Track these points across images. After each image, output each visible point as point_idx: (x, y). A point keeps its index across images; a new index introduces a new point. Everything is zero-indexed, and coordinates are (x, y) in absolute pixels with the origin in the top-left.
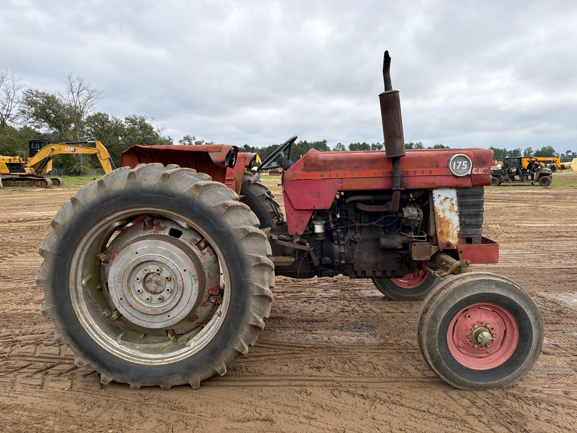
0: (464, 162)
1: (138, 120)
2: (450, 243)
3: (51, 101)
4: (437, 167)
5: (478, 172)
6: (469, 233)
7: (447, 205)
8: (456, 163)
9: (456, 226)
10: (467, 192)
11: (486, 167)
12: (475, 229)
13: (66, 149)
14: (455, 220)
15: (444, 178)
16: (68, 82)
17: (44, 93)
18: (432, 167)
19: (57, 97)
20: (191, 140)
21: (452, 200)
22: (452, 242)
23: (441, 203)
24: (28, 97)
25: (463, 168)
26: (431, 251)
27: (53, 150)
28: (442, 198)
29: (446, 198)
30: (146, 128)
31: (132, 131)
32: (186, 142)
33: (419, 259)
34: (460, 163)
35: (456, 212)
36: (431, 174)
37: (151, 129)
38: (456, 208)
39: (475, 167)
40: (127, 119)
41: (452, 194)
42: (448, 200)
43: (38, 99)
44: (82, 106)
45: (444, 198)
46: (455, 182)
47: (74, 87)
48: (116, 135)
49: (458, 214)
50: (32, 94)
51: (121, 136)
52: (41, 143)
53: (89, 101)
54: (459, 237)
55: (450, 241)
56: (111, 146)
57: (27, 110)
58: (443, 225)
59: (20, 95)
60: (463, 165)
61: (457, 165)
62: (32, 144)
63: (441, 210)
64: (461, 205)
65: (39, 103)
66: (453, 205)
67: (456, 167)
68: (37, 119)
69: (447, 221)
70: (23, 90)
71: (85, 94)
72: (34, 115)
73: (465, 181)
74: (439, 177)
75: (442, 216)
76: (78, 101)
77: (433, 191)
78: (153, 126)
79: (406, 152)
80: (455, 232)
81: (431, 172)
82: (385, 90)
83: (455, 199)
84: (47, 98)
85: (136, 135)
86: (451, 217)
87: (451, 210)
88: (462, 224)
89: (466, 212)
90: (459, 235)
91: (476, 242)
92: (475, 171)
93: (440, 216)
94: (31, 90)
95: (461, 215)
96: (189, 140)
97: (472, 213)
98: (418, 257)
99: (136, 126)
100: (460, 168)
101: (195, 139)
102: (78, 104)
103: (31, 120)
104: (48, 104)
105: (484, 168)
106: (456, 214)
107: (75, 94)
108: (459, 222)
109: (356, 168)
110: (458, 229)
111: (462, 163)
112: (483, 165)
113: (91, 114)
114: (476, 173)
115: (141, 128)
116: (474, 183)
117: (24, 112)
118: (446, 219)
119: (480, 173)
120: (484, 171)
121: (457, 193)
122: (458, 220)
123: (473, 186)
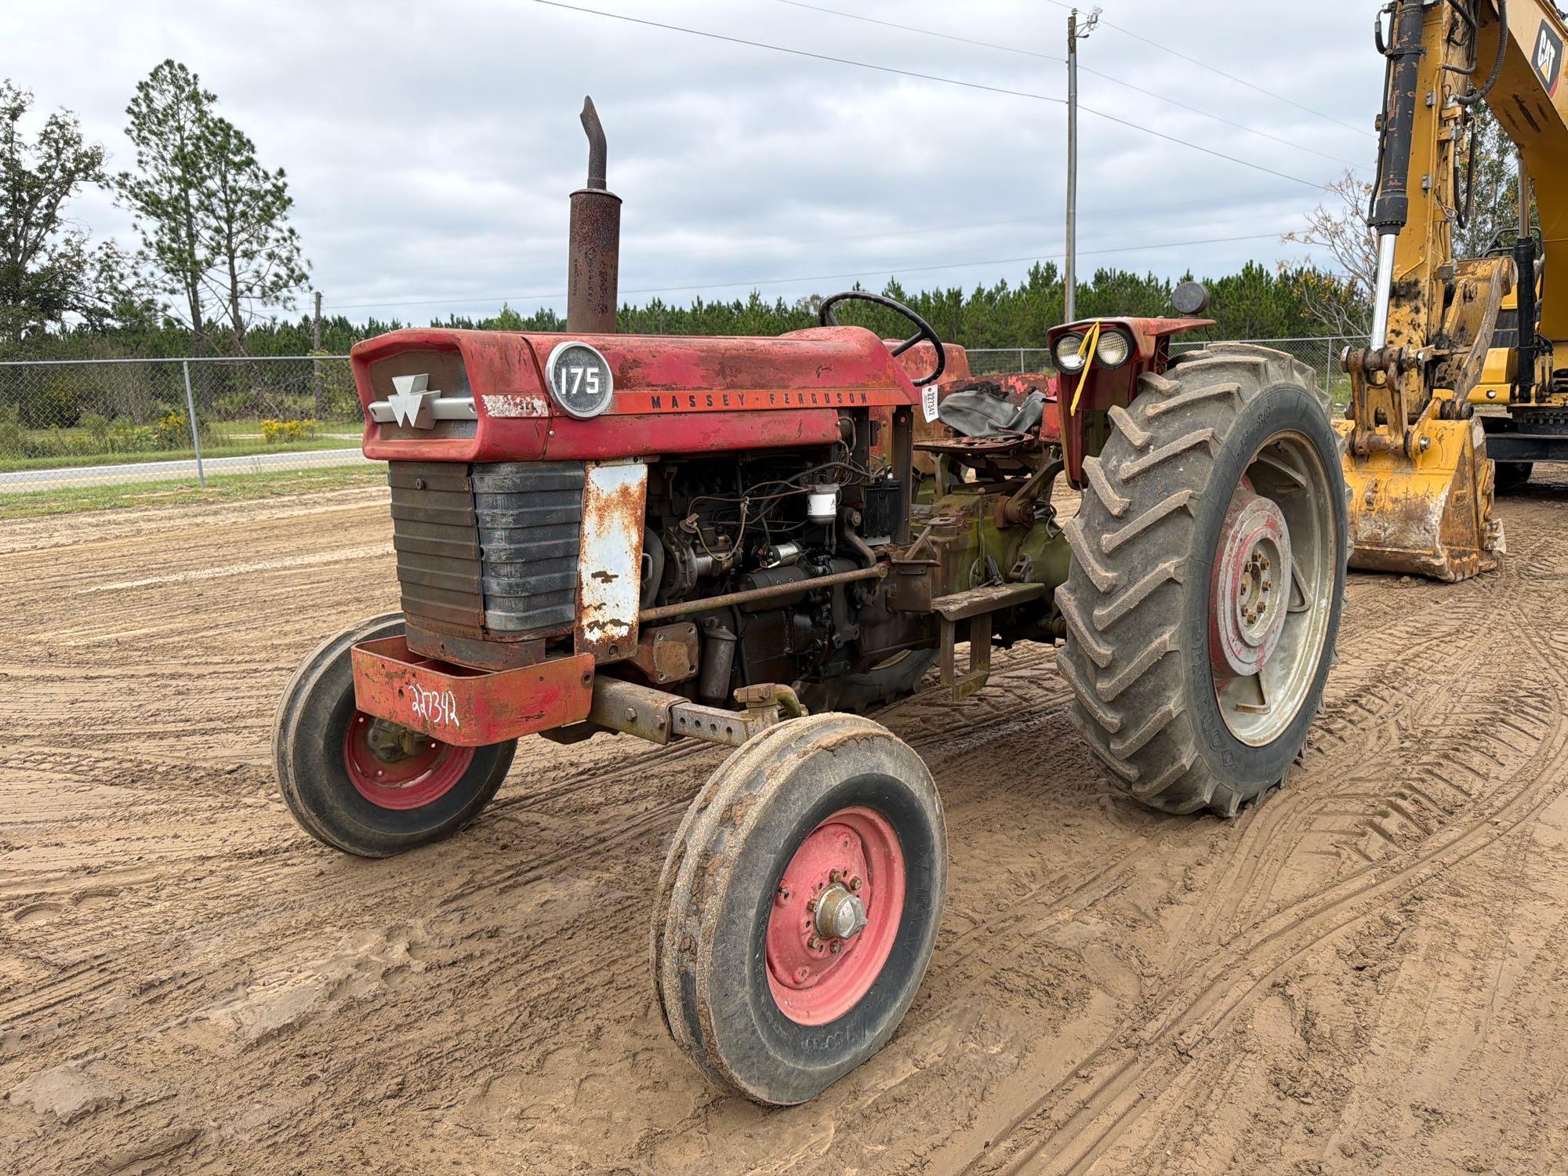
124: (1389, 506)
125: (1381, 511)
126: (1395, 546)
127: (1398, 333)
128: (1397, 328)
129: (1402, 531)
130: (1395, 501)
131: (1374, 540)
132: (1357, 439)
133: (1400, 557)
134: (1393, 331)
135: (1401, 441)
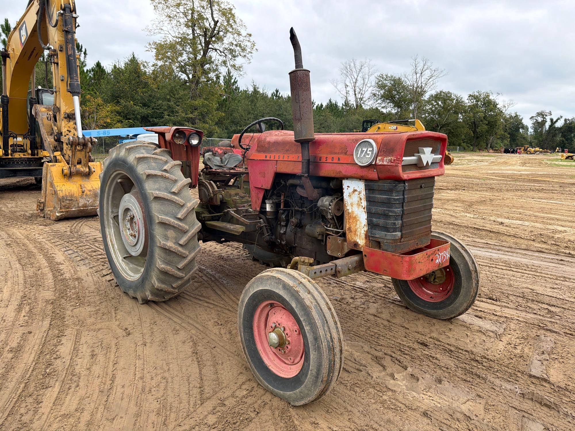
0: (369, 149)
1: (482, 96)
2: (358, 243)
3: (397, 83)
4: (346, 154)
5: (383, 161)
6: (376, 236)
7: (355, 198)
8: (362, 149)
9: (363, 225)
10: (375, 186)
11: (393, 156)
12: (383, 233)
13: (390, 128)
14: (362, 217)
15: (350, 167)
16: (414, 64)
17: (392, 76)
18: (342, 153)
19: (403, 79)
20: (546, 116)
21: (360, 193)
22: (359, 243)
23: (350, 196)
24: (379, 82)
25: (367, 156)
26: (343, 248)
27: (379, 128)
28: (351, 190)
29: (355, 191)
30: (489, 104)
31: (473, 107)
32: (539, 118)
33: (332, 255)
34: (365, 149)
35: (364, 208)
36: (339, 162)
37: (495, 105)
38: (364, 203)
39: (380, 156)
40: (470, 96)
41: (360, 186)
42: (357, 193)
43: (387, 82)
44: (424, 85)
45: (352, 190)
46: (360, 173)
47: (418, 69)
48: (456, 113)
49: (365, 210)
50: (383, 78)
51: (461, 113)
52: (371, 122)
53: (430, 80)
54: (366, 238)
55: (358, 240)
56: (449, 124)
57: (377, 93)
58: (351, 221)
59: (373, 80)
60: (368, 152)
61: (362, 151)
62: (365, 124)
63: (349, 204)
64: (369, 200)
65: (387, 86)
66: (361, 199)
67: (360, 155)
68: (384, 101)
69: (355, 218)
70: (376, 75)
71: (427, 73)
72: (382, 96)
73: (370, 172)
74: (345, 166)
75: (350, 211)
76: (420, 82)
77: (343, 181)
78: (497, 101)
79: (315, 136)
80: (363, 232)
81: (339, 159)
82: (296, 68)
83: (363, 193)
84: (394, 80)
85: (477, 112)
86: (359, 213)
87: (359, 205)
88: (370, 224)
89: (374, 209)
90: (367, 237)
91: (385, 248)
92: (380, 160)
93: (348, 210)
94: (382, 75)
95: (370, 213)
96: (543, 115)
97: (380, 212)
98: (332, 251)
99: (479, 103)
100: (364, 156)
101: (551, 114)
102: (419, 84)
103: (379, 101)
104: (394, 86)
105: (390, 158)
106: (363, 210)
107: (418, 75)
108: (366, 221)
109: (287, 150)
110: (366, 229)
111: (367, 150)
112: (390, 153)
113: (434, 93)
114: (381, 163)
115: (485, 104)
116: (382, 175)
117: (374, 95)
118: (354, 215)
119: (385, 163)
120: (390, 161)
121: (366, 186)
122: (366, 217)
123: (380, 179)
124: (89, 193)
125: (86, 195)
126: (92, 206)
127: (70, 132)
128: (69, 129)
129: (94, 201)
130: (90, 191)
131: (85, 206)
132: (72, 170)
133: (93, 210)
134: (68, 130)
135: (87, 170)
